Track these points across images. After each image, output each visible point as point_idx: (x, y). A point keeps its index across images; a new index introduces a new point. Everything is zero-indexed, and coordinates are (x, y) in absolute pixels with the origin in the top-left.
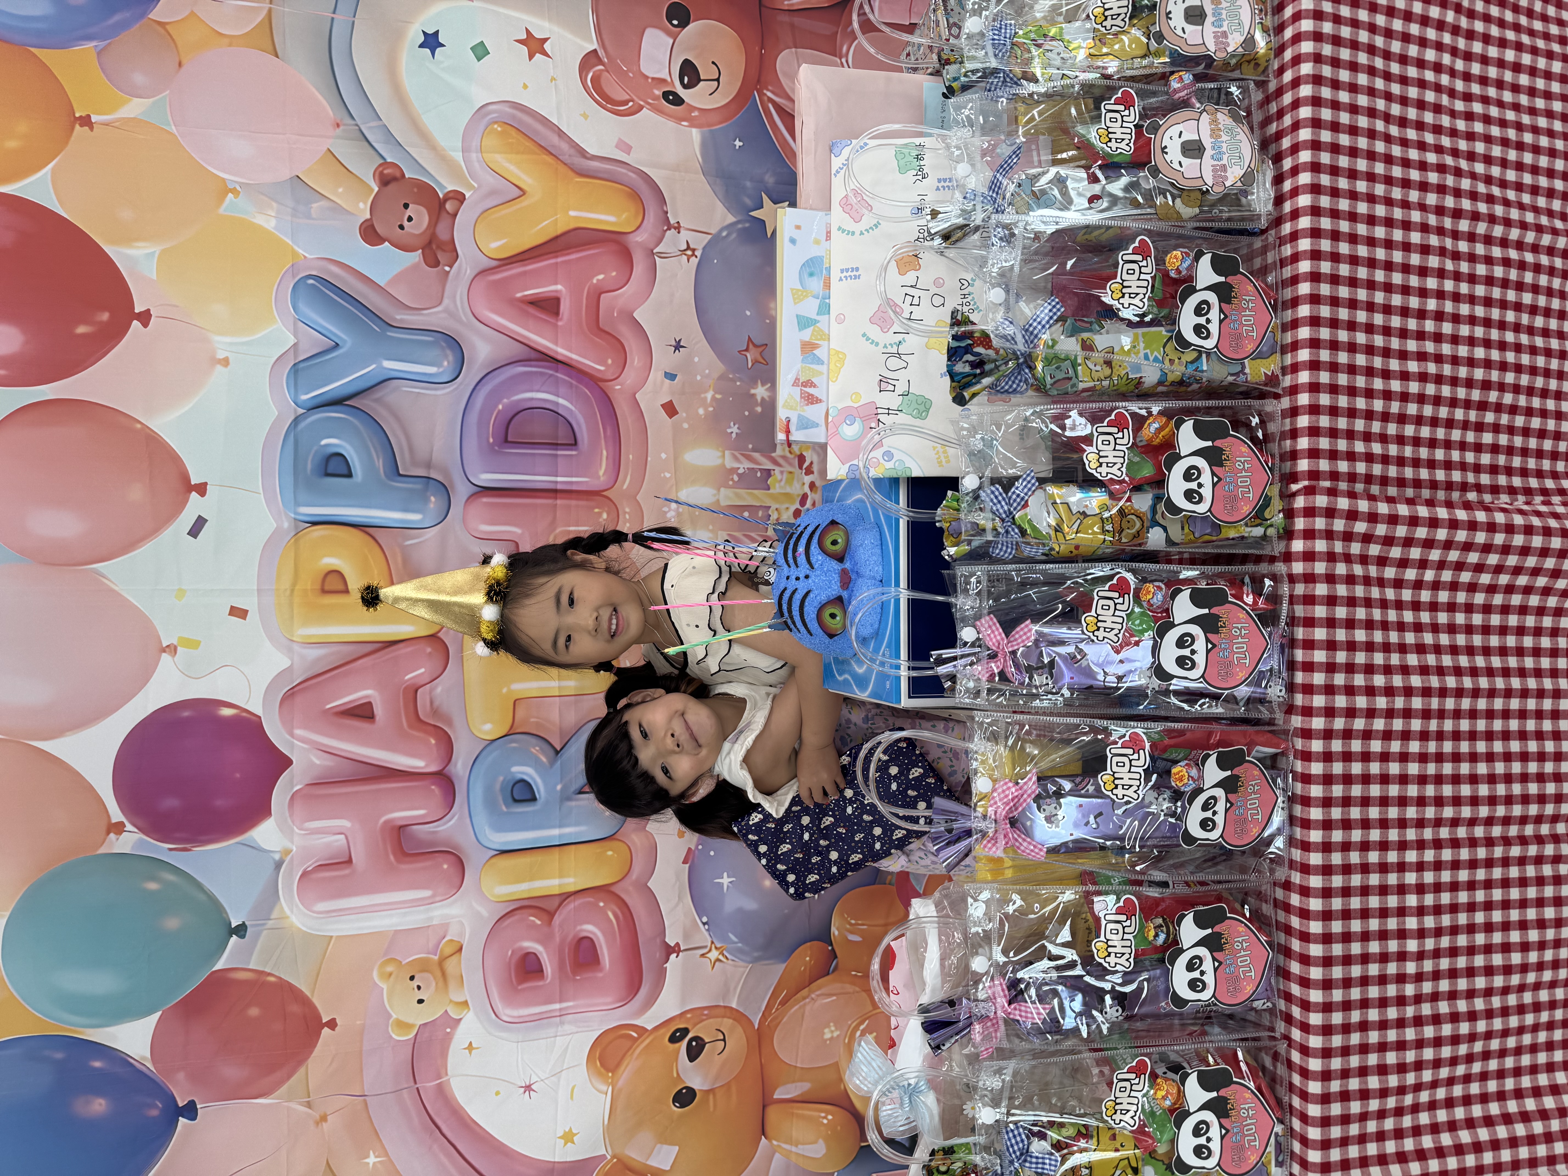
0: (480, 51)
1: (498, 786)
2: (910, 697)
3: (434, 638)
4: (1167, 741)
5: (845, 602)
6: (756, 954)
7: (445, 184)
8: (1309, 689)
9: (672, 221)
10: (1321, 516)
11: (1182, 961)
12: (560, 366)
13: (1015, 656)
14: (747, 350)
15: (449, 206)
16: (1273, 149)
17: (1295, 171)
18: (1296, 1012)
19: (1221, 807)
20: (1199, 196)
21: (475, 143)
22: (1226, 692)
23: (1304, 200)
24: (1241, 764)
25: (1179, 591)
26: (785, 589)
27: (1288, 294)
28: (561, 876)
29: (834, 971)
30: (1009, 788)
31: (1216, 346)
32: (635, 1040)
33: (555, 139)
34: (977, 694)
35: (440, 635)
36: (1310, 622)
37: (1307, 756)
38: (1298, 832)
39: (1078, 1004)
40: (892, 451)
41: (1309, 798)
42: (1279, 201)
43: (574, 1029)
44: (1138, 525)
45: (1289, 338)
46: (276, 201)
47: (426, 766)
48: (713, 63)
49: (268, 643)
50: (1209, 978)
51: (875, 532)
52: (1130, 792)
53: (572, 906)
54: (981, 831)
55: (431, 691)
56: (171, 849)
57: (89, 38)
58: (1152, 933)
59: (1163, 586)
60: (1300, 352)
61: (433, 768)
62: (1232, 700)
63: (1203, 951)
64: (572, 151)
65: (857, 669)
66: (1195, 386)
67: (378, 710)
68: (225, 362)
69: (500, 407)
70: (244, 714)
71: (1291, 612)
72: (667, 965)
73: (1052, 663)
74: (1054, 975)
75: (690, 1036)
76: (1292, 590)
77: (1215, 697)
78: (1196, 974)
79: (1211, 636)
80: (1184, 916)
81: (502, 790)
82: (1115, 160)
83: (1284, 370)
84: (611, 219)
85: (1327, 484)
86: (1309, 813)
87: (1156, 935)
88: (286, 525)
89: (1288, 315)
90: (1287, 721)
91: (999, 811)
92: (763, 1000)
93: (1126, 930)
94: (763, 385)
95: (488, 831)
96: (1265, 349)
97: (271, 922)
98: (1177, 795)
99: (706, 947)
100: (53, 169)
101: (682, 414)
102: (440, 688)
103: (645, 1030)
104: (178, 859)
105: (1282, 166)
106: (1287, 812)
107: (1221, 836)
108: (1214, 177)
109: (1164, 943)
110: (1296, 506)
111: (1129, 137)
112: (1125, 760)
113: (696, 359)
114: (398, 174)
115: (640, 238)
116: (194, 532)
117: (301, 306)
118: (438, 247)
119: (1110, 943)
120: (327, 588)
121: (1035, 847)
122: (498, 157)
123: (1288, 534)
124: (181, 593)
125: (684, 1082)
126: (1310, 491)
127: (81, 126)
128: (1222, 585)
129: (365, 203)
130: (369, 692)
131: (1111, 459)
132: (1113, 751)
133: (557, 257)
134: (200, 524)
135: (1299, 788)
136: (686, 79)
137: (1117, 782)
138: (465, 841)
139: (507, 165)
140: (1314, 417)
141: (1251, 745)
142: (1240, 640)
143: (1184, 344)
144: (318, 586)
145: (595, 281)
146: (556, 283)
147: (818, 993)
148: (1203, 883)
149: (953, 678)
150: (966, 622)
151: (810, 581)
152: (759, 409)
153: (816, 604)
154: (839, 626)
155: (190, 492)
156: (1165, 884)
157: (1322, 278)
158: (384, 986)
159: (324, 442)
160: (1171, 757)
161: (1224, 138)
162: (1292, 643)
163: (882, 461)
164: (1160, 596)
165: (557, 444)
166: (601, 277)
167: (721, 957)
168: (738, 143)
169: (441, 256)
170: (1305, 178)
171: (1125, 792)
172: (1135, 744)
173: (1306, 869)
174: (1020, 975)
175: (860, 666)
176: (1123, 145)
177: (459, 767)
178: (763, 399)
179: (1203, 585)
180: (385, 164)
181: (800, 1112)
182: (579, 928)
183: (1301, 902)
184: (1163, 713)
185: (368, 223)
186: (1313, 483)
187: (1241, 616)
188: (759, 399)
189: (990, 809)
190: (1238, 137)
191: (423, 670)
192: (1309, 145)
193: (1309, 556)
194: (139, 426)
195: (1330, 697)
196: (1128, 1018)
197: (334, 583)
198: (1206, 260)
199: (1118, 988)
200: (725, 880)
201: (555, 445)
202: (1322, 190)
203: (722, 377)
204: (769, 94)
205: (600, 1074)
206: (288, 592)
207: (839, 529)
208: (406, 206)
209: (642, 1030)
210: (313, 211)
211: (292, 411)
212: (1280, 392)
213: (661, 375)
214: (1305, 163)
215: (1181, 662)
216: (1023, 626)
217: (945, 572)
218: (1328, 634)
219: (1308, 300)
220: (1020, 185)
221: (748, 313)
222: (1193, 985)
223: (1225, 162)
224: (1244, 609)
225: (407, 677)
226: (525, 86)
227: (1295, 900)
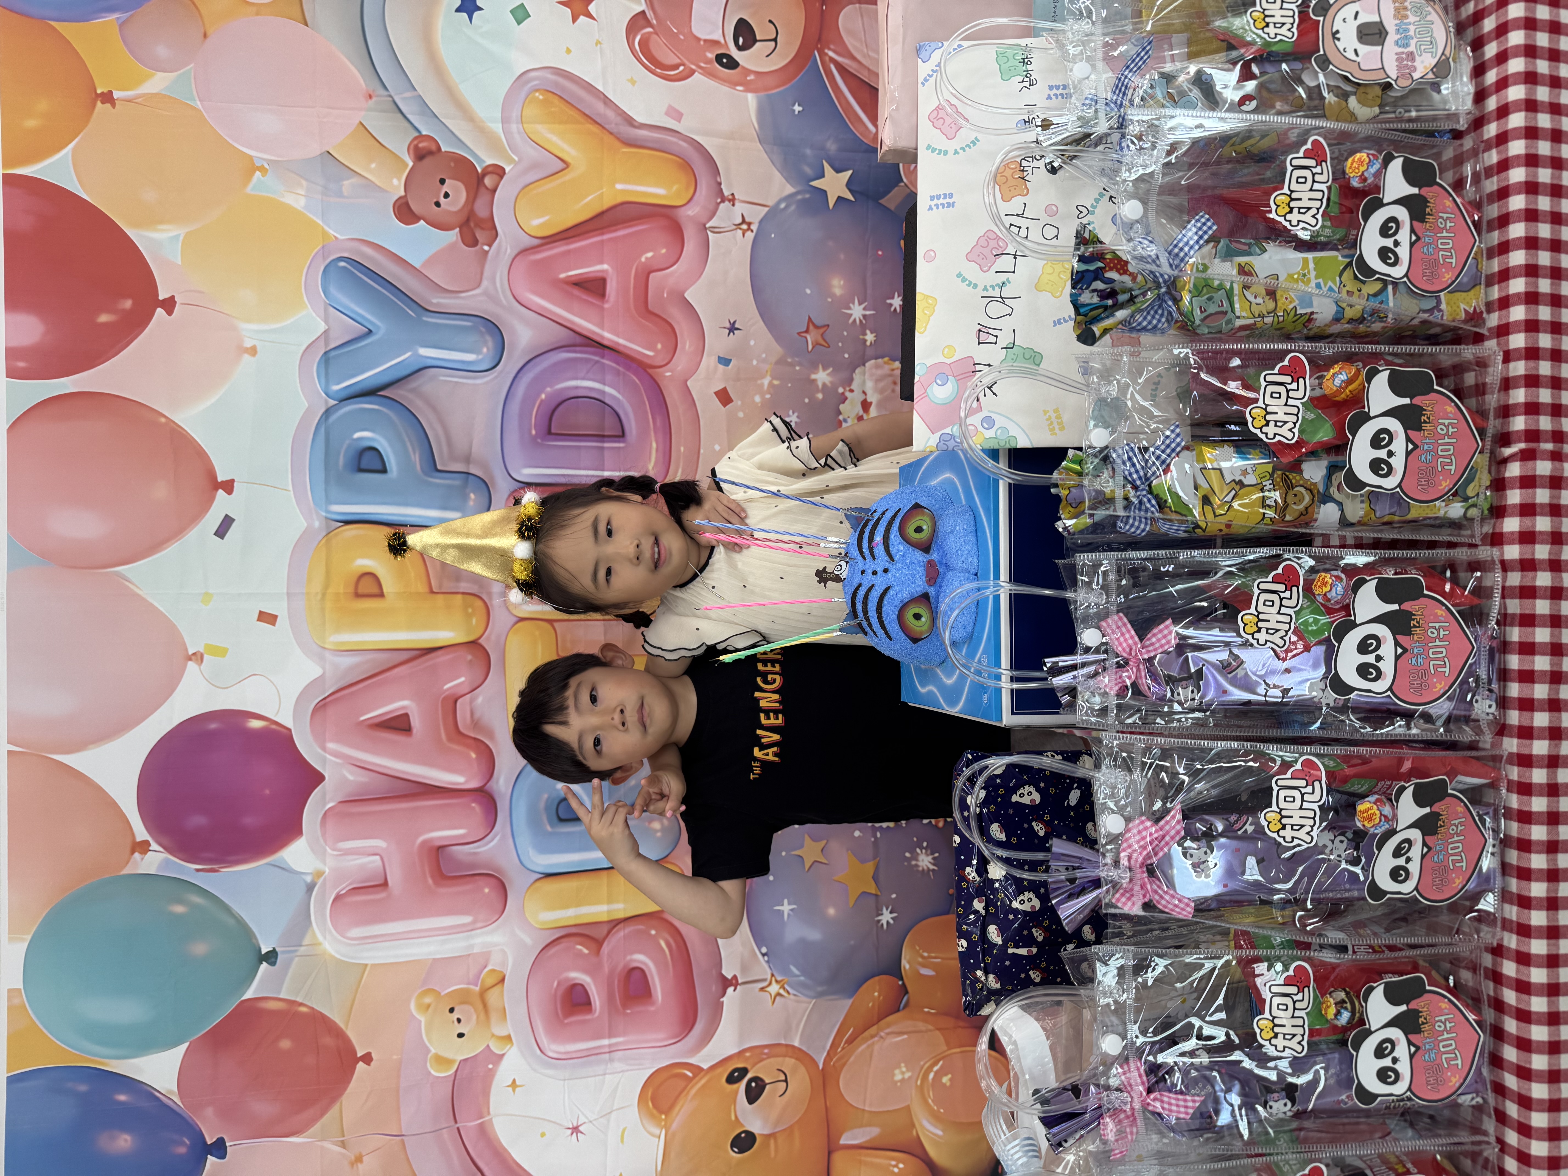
0: (520, 14)
1: (542, 805)
2: (1013, 713)
3: (474, 645)
4: (1348, 771)
5: (932, 600)
6: (820, 989)
7: (483, 157)
8: (1527, 705)
9: (726, 193)
10: (1543, 487)
11: (1369, 1045)
12: (607, 351)
13: (1152, 665)
14: (807, 331)
15: (488, 181)
16: (1470, 34)
17: (1502, 58)
18: (1512, 1110)
19: (1416, 852)
20: (1378, 91)
21: (515, 114)
22: (1421, 708)
23: (1516, 93)
24: (1441, 799)
25: (1363, 582)
26: (860, 585)
27: (1493, 211)
28: (610, 901)
29: (904, 1008)
30: (1146, 829)
31: (1406, 275)
32: (689, 1080)
33: (600, 107)
34: (1104, 711)
35: (481, 641)
36: (1528, 620)
37: (1525, 789)
38: (1514, 885)
39: (1235, 1099)
40: (994, 416)
41: (1529, 842)
42: (1480, 96)
43: (626, 1067)
44: (1307, 499)
45: (1495, 265)
46: (306, 180)
47: (466, 782)
48: (770, 21)
49: (298, 651)
50: (1403, 1067)
51: (968, 516)
52: (1302, 834)
53: (621, 934)
54: (1111, 881)
55: (472, 701)
56: (198, 870)
57: (111, 9)
58: (1332, 1011)
59: (1343, 576)
60: (1512, 282)
61: (474, 784)
62: (1427, 718)
63: (1395, 1033)
64: (619, 119)
65: (945, 680)
66: (1377, 326)
67: (416, 722)
68: (253, 351)
69: (543, 396)
70: (274, 727)
71: (1504, 606)
72: (724, 999)
73: (1199, 672)
74: (1205, 1059)
75: (749, 1076)
76: (1505, 579)
77: (1408, 716)
78: (1387, 1062)
79: (1401, 638)
80: (1372, 989)
81: (547, 808)
82: (1274, 49)
83: (1490, 307)
84: (661, 191)
85: (1549, 446)
86: (1529, 860)
87: (1338, 1013)
88: (317, 524)
89: (1495, 237)
90: (1495, 745)
91: (1135, 855)
92: (828, 1038)
93: (1298, 1005)
94: (824, 369)
95: (532, 852)
96: (1465, 280)
97: (302, 948)
98: (1359, 838)
99: (765, 980)
100: (74, 150)
101: (737, 402)
102: (481, 698)
103: (700, 1069)
104: (204, 881)
105: (1483, 54)
106: (1498, 858)
107: (1416, 889)
108: (1399, 68)
109: (1348, 1023)
110: (1507, 475)
111: (1291, 20)
112: (1296, 794)
113: (752, 343)
114: (434, 148)
115: (692, 211)
116: (221, 532)
117: (333, 290)
118: (477, 225)
119: (1277, 1021)
120: (360, 591)
121: (1180, 901)
122: (540, 127)
123: (1498, 512)
124: (207, 597)
125: (742, 1125)
126: (1528, 456)
127: (103, 103)
128: (1413, 574)
129: (399, 179)
130: (405, 703)
131: (1281, 416)
132: (1279, 783)
133: (603, 234)
134: (227, 522)
135: (1514, 829)
136: (741, 40)
137: (1284, 821)
138: (508, 863)
139: (550, 136)
140: (1531, 363)
141: (1452, 774)
142: (1438, 643)
143: (1367, 271)
144: (351, 589)
145: (643, 259)
146: (602, 263)
147: (887, 1031)
148: (1392, 948)
149: (1072, 691)
150: (1087, 621)
151: (890, 575)
152: (820, 396)
153: (897, 603)
154: (925, 628)
155: (216, 489)
156: (1343, 949)
157: (1541, 189)
158: (422, 1018)
159: (357, 435)
160: (1352, 790)
161: (1412, 18)
162: (1505, 647)
163: (980, 428)
164: (1340, 589)
165: (603, 436)
166: (650, 255)
167: (782, 991)
168: (797, 108)
169: (480, 235)
170: (1516, 65)
171: (1295, 834)
172: (1308, 773)
173: (1524, 931)
174: (1161, 1058)
175: (949, 675)
176: (1284, 31)
177: (502, 784)
178: (824, 385)
179: (1390, 574)
180: (421, 137)
181: (869, 1159)
182: (629, 958)
183: (1518, 971)
184: (1340, 735)
185: (403, 201)
186: (1532, 445)
187: (1440, 612)
188: (820, 385)
189: (1122, 855)
190: (1429, 18)
191: (462, 679)
192: (1522, 23)
193: (1527, 538)
194: (163, 420)
195: (1556, 714)
196: (1298, 1115)
197: (367, 586)
198: (1396, 166)
199: (1290, 1079)
200: (786, 908)
201: (602, 437)
202: (1539, 79)
203: (780, 362)
204: (831, 54)
205: (652, 1116)
206: (319, 597)
207: (923, 514)
208: (442, 182)
209: (697, 1070)
210: (344, 189)
211: (322, 403)
212: (1485, 332)
213: (714, 360)
214: (1517, 46)
215: (1363, 670)
216: (1161, 627)
217: (1060, 562)
218: (1552, 635)
219: (1523, 216)
220: (1152, 87)
221: (808, 291)
222: (1383, 1075)
223: (1412, 48)
224: (1444, 604)
225: (446, 687)
226: (568, 51)
227: (1509, 968)
